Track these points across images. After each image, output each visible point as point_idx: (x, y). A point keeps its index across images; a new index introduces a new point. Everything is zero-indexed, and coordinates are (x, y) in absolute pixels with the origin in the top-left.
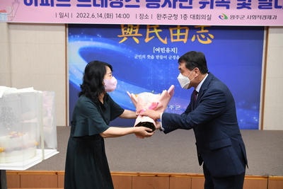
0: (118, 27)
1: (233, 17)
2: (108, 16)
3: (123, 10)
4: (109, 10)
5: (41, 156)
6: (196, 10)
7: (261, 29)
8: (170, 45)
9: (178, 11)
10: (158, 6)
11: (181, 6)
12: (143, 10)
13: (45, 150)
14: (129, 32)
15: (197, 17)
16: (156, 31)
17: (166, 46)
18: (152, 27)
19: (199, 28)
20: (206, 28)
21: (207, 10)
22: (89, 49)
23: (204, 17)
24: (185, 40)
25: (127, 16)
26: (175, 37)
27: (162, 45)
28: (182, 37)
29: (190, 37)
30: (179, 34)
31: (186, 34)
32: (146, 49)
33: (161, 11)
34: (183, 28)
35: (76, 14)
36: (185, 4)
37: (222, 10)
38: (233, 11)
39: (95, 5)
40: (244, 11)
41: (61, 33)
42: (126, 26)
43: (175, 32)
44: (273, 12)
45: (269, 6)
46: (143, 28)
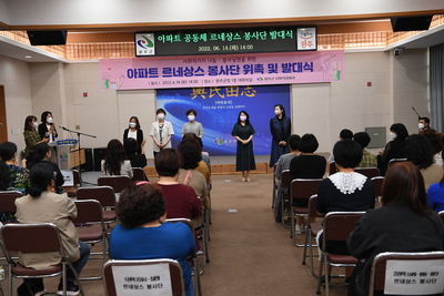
1: (266, 79)
2: (184, 82)
3: (194, 78)
4: (184, 78)
6: (242, 76)
7: (289, 85)
8: (227, 99)
9: (230, 76)
10: (217, 74)
11: (232, 74)
12: (207, 77)
14: (198, 91)
15: (243, 80)
16: (217, 90)
17: (223, 100)
18: (213, 88)
19: (245, 87)
20: (250, 86)
21: (249, 75)
23: (247, 80)
24: (237, 95)
25: (196, 82)
26: (230, 94)
27: (221, 99)
28: (234, 93)
29: (240, 93)
30: (232, 91)
31: (237, 91)
32: (211, 102)
33: (218, 77)
34: (235, 87)
35: (162, 82)
36: (234, 72)
37: (259, 75)
38: (266, 75)
39: (175, 75)
40: (274, 75)
41: (152, 95)
42: (196, 88)
43: (229, 90)
44: (292, 74)
45: (289, 71)
46: (207, 89)
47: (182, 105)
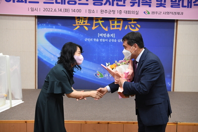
0: (73, 18)
1: (153, 13)
2: (66, 10)
3: (77, 7)
4: (67, 6)
5: (9, 104)
6: (128, 7)
7: (173, 21)
8: (110, 32)
9: (115, 8)
10: (102, 4)
11: (117, 5)
12: (91, 6)
13: (12, 101)
14: (81, 22)
15: (129, 12)
16: (100, 22)
17: (107, 33)
18: (97, 19)
19: (130, 20)
20: (135, 20)
21: (136, 8)
22: (52, 33)
23: (133, 12)
24: (120, 29)
25: (79, 11)
26: (113, 26)
27: (104, 32)
28: (118, 26)
29: (124, 26)
30: (116, 24)
31: (121, 24)
32: (93, 34)
33: (103, 7)
34: (119, 20)
35: (43, 10)
36: (120, 3)
37: (146, 8)
38: (154, 8)
39: (57, 3)
40: (161, 9)
41: (32, 22)
42: (79, 18)
43: (113, 22)
44: (181, 9)
45: (178, 5)
46: (91, 19)
47: (63, 35)
